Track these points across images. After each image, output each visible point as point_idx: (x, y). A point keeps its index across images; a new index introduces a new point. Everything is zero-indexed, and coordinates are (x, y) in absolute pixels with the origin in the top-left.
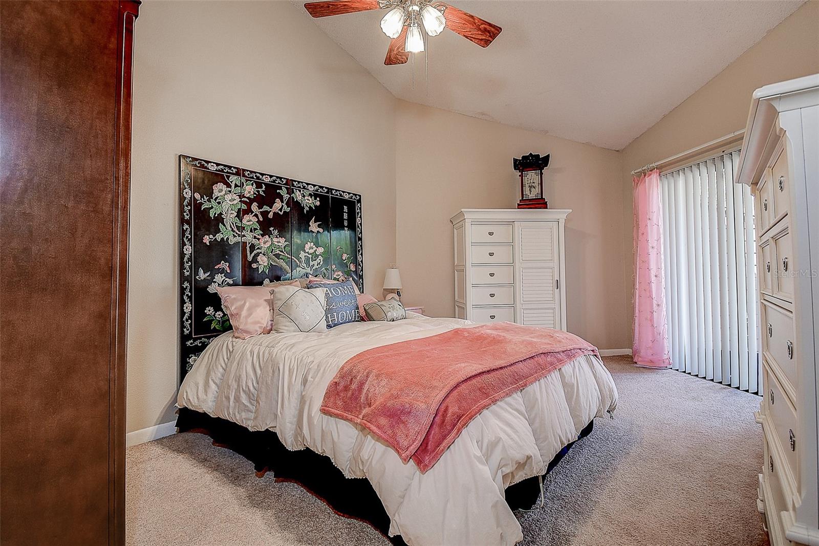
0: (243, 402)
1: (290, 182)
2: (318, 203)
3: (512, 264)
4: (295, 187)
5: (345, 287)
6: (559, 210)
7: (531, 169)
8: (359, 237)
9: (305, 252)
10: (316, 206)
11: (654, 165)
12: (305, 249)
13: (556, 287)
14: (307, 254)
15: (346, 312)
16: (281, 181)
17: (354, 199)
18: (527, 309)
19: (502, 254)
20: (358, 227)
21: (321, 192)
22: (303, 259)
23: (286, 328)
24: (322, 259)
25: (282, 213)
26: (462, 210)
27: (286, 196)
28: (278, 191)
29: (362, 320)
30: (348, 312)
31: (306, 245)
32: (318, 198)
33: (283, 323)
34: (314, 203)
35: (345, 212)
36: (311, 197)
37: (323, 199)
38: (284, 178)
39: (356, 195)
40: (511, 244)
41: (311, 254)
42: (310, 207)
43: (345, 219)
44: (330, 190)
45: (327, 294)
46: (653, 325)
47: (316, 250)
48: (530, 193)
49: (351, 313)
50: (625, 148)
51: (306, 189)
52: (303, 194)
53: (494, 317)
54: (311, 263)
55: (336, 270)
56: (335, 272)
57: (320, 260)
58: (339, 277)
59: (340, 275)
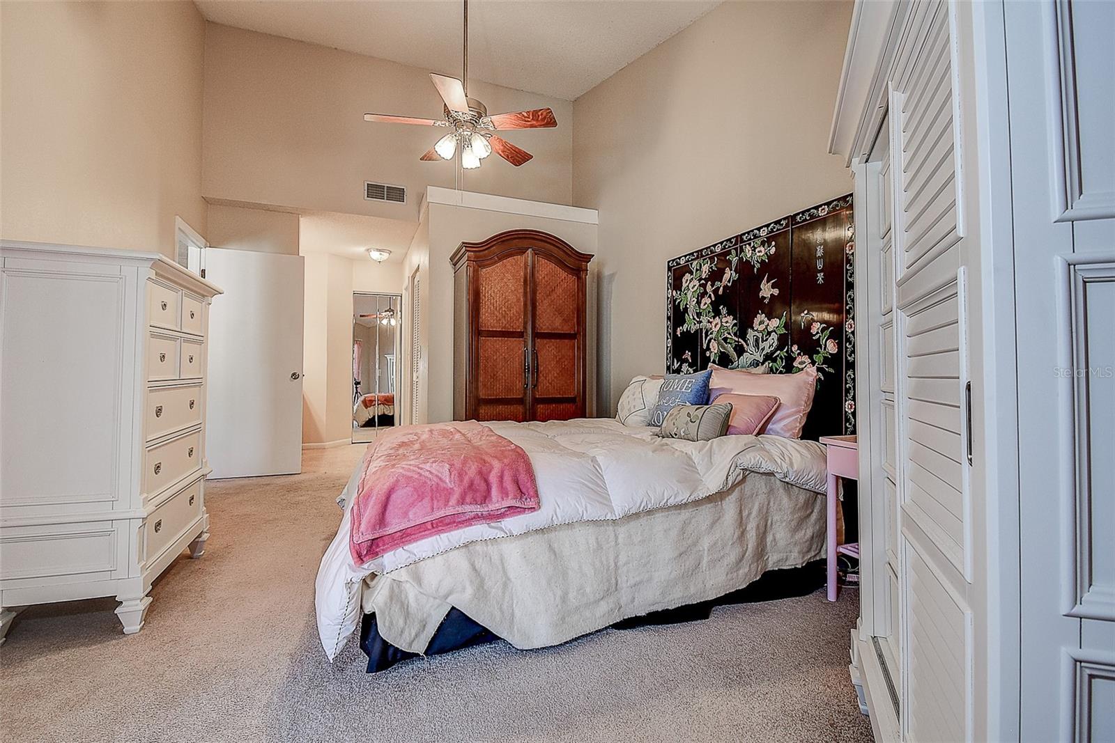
1: (739, 239)
2: (773, 250)
4: (745, 241)
9: (754, 330)
10: (769, 257)
12: (754, 325)
14: (756, 333)
16: (731, 242)
21: (777, 230)
22: (751, 340)
24: (776, 337)
25: (731, 284)
27: (735, 261)
28: (728, 257)
31: (755, 320)
32: (773, 243)
34: (768, 252)
35: (819, 244)
36: (764, 246)
37: (780, 238)
38: (734, 237)
41: (761, 331)
42: (762, 262)
43: (818, 258)
44: (790, 220)
47: (768, 325)
51: (757, 237)
52: (754, 247)
54: (761, 346)
55: (799, 354)
56: (796, 358)
57: (773, 339)
58: (804, 365)
59: (805, 362)
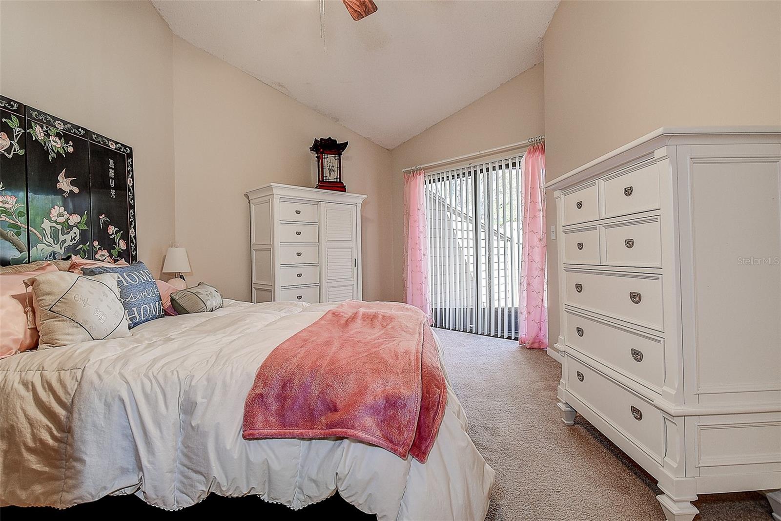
0: (34, 467)
1: (23, 110)
2: (71, 150)
3: (318, 243)
4: (33, 118)
5: (141, 272)
6: (355, 195)
7: (330, 153)
8: (130, 204)
9: (50, 220)
10: (67, 153)
11: (421, 166)
12: (51, 216)
13: (354, 265)
14: (54, 224)
15: (150, 306)
16: (10, 105)
17: (123, 152)
18: (330, 287)
19: (308, 233)
20: (129, 190)
21: (75, 133)
22: (48, 231)
23: (70, 337)
24: (78, 232)
25: (10, 156)
26: (272, 184)
27: (18, 131)
28: (4, 120)
29: (167, 314)
30: (151, 304)
31: (53, 211)
32: (70, 142)
33: (61, 329)
34: (65, 148)
35: (112, 168)
36: (60, 140)
37: (79, 143)
38: (15, 102)
39: (125, 147)
40: (317, 224)
41: (60, 224)
42: (58, 153)
43: (111, 178)
44: (88, 133)
45: (119, 283)
46: (422, 294)
47: (68, 219)
48: (330, 176)
49: (154, 305)
50: (393, 149)
51: (51, 125)
52: (47, 131)
53: (301, 297)
54: (61, 238)
55: (100, 249)
56: (97, 251)
57: (75, 233)
58: (104, 258)
59: (105, 256)
